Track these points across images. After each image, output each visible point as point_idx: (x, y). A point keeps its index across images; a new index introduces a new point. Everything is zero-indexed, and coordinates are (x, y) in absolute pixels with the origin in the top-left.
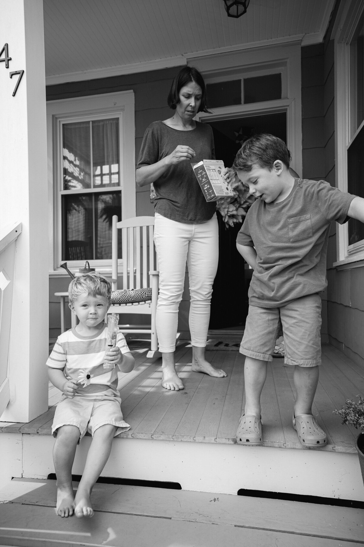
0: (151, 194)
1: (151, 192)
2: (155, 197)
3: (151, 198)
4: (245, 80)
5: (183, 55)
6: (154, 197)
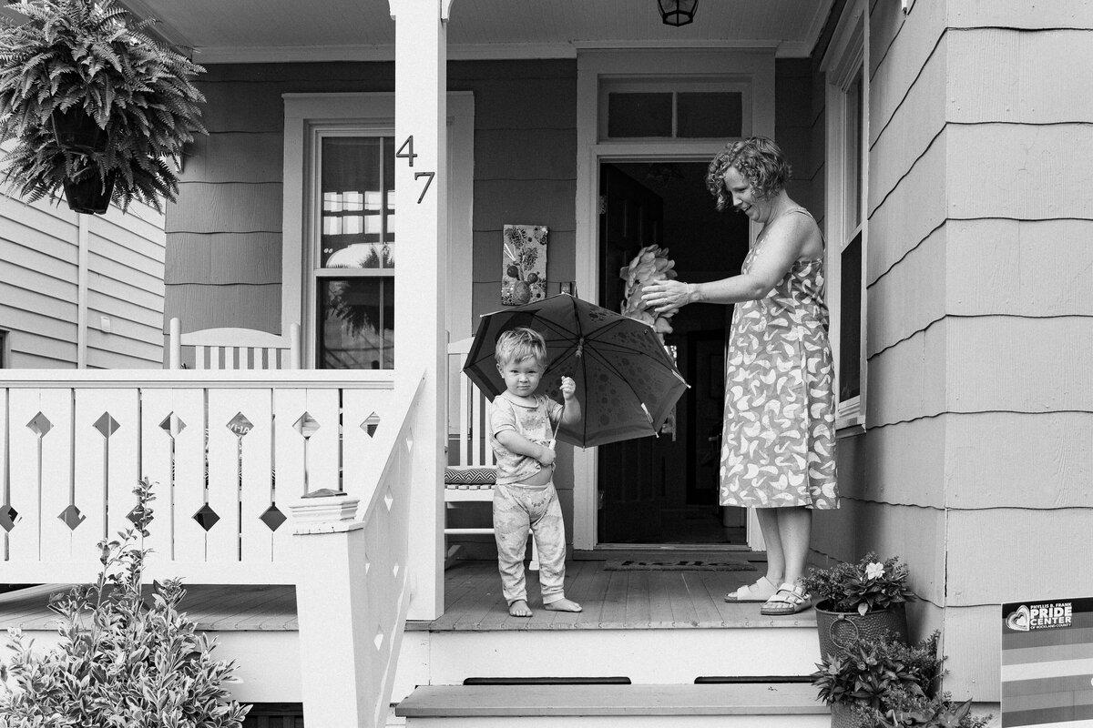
0: (503, 288)
1: (503, 285)
2: (511, 294)
3: (502, 296)
4: (678, 94)
5: (570, 42)
6: (508, 294)
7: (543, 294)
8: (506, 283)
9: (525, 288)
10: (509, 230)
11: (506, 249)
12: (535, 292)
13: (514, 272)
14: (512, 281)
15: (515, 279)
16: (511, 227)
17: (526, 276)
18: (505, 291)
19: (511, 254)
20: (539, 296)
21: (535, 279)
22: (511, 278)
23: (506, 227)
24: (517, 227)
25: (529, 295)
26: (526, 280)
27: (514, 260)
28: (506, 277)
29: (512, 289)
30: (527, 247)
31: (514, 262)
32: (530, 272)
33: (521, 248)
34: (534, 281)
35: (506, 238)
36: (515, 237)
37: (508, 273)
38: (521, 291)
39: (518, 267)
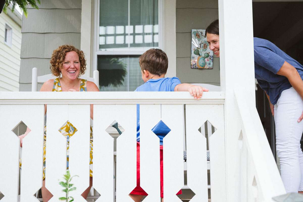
0: (192, 60)
1: (192, 59)
2: (196, 63)
3: (191, 64)
6: (194, 63)
7: (212, 63)
8: (193, 58)
9: (203, 60)
10: (194, 32)
11: (193, 41)
12: (208, 62)
13: (197, 53)
14: (197, 57)
15: (198, 56)
16: (195, 30)
17: (203, 54)
18: (193, 62)
19: (195, 43)
20: (210, 64)
21: (208, 56)
22: (196, 56)
23: (193, 30)
24: (199, 30)
25: (205, 64)
26: (203, 56)
27: (197, 46)
28: (193, 55)
29: (196, 61)
30: (204, 40)
31: (197, 48)
32: (205, 52)
33: (201, 40)
34: (207, 57)
35: (193, 35)
36: (198, 36)
37: (195, 53)
38: (201, 62)
39: (199, 50)
